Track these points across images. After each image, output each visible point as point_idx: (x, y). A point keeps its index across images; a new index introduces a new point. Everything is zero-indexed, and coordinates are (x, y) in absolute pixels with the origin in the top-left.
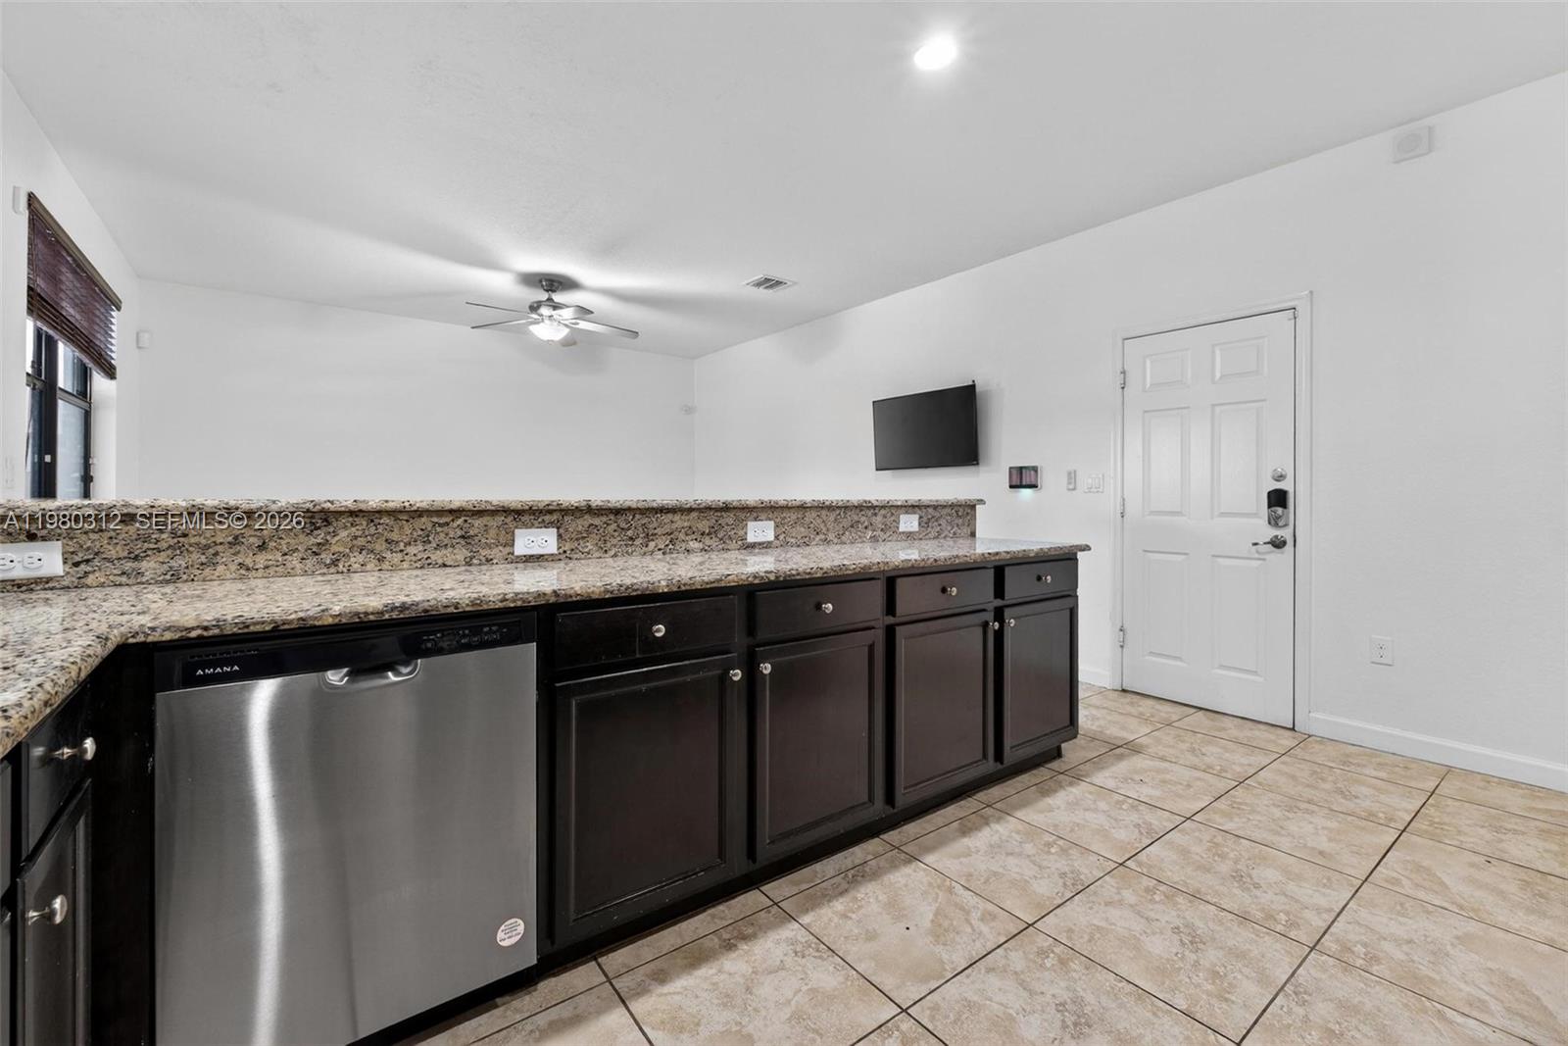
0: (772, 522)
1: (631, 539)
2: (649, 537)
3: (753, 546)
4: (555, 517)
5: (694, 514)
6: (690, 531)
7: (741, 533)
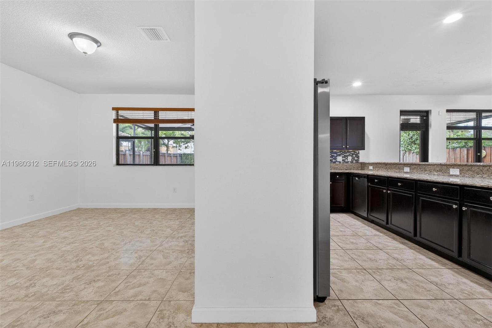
0: (459, 169)
1: (422, 170)
2: (425, 170)
3: (452, 175)
4: (410, 165)
5: (435, 166)
6: (435, 170)
7: (448, 171)
